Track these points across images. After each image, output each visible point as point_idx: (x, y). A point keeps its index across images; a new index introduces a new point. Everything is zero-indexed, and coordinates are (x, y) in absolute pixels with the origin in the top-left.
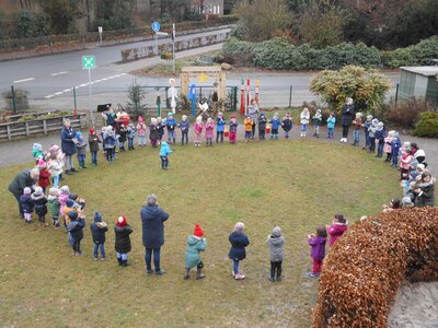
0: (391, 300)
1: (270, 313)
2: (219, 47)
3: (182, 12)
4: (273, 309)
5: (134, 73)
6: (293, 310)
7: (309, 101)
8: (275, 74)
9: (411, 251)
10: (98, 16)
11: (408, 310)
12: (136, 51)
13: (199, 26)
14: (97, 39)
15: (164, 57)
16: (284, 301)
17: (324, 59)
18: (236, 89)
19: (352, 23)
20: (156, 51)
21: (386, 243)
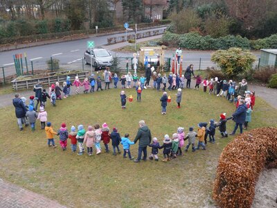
0: (257, 179)
1: (189, 183)
2: (160, 36)
3: (140, 18)
4: (190, 181)
5: (115, 50)
6: (202, 182)
7: (210, 67)
8: (191, 51)
9: (269, 151)
10: (96, 20)
11: (266, 183)
12: (115, 38)
13: (149, 25)
14: (95, 33)
15: (130, 42)
16: (196, 177)
17: (218, 44)
18: (170, 59)
19: (234, 25)
20: (126, 38)
21: (255, 147)
